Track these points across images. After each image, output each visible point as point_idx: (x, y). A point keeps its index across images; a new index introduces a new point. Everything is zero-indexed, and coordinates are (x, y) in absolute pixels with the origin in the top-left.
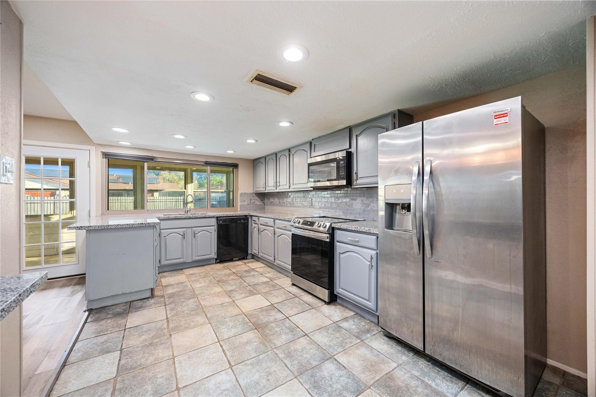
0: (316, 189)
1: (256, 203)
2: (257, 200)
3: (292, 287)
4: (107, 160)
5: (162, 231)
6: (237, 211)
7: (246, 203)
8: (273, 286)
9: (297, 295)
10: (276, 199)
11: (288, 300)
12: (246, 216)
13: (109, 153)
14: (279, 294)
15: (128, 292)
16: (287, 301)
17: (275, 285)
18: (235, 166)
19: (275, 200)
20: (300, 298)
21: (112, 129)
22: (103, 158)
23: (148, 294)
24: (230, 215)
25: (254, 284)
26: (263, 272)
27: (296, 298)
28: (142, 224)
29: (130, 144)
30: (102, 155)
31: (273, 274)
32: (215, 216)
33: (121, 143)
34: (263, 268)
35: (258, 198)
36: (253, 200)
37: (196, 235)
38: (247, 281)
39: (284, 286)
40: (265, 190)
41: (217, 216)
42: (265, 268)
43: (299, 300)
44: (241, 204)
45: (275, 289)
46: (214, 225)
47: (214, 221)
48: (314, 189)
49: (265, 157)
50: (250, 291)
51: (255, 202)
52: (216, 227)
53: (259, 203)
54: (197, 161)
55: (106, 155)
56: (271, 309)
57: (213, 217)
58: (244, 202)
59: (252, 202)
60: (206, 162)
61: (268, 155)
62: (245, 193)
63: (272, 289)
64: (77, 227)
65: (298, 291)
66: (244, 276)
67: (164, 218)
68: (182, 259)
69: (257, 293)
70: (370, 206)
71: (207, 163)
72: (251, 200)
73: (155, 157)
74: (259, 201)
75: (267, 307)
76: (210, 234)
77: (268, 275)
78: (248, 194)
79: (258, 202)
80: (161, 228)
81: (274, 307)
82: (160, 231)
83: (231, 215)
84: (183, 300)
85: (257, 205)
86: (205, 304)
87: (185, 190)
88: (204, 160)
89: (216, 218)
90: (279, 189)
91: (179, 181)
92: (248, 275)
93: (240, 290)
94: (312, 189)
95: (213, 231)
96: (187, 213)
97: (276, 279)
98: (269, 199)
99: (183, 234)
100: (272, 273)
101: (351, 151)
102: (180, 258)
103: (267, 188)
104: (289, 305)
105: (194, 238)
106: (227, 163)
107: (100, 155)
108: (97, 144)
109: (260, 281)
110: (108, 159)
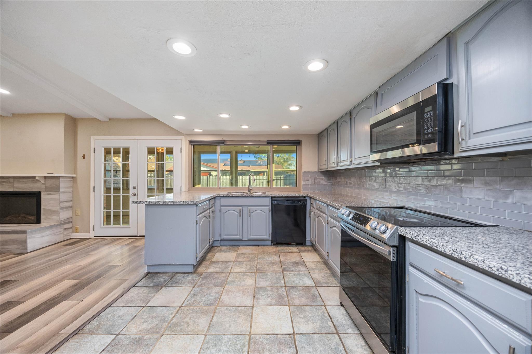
0: (385, 163)
1: (322, 182)
2: (322, 180)
3: (339, 309)
4: (192, 146)
5: (222, 207)
6: (299, 191)
7: (309, 183)
8: (314, 297)
9: (341, 330)
10: (342, 178)
11: (321, 333)
12: (305, 197)
13: (193, 141)
14: (313, 316)
15: (173, 264)
16: (318, 335)
17: (316, 297)
18: (297, 143)
19: (342, 180)
20: (342, 338)
21: (174, 116)
22: (190, 145)
23: (190, 269)
24: (285, 196)
25: (292, 286)
26: (312, 269)
27: (336, 335)
28: (183, 201)
29: (201, 131)
30: (189, 143)
31: (323, 276)
32: (269, 196)
33: (195, 130)
34: (315, 263)
35: (325, 177)
36: (318, 179)
37: (252, 214)
38: (287, 278)
39: (328, 303)
40: (327, 168)
41: (271, 196)
42: (319, 264)
43: (339, 342)
44: (305, 183)
45: (312, 304)
46: (269, 205)
47: (268, 201)
48: (381, 163)
49: (327, 129)
50: (281, 297)
51: (320, 182)
52: (270, 207)
53: (325, 183)
54: (260, 141)
55: (191, 142)
56: (287, 345)
57: (268, 197)
58: (307, 182)
59: (316, 181)
60: (268, 141)
61: (330, 126)
62: (309, 172)
63: (308, 302)
64: (138, 202)
65: (344, 321)
66: (288, 269)
67: (223, 196)
68: (239, 236)
69: (287, 302)
70: (511, 196)
71: (270, 143)
72: (315, 179)
73: (224, 141)
74: (326, 180)
75: (285, 335)
76: (265, 214)
77: (316, 276)
78: (312, 172)
79: (324, 181)
80: (221, 205)
81: (293, 342)
82: (220, 208)
83: (287, 196)
84: (211, 285)
85: (323, 184)
86: (224, 300)
87: (267, 170)
88: (266, 140)
89: (271, 198)
90: (341, 166)
91: (284, 163)
92: (293, 269)
93: (271, 290)
94: (379, 164)
95: (268, 212)
96: (250, 191)
97: (324, 285)
98: (337, 178)
99: (239, 212)
100: (322, 274)
101: (452, 83)
102: (237, 235)
103: (330, 166)
104: (318, 346)
105: (250, 217)
106: (288, 140)
107: (187, 143)
108: (186, 134)
109: (302, 283)
110: (194, 146)
